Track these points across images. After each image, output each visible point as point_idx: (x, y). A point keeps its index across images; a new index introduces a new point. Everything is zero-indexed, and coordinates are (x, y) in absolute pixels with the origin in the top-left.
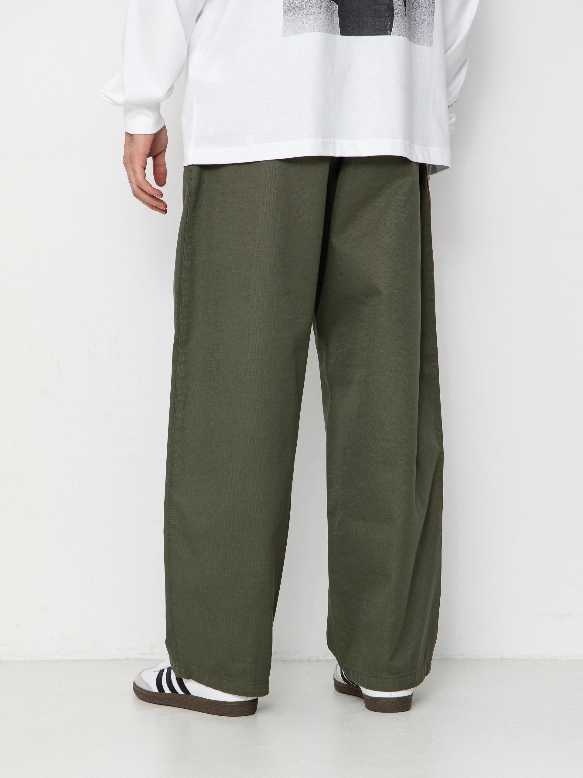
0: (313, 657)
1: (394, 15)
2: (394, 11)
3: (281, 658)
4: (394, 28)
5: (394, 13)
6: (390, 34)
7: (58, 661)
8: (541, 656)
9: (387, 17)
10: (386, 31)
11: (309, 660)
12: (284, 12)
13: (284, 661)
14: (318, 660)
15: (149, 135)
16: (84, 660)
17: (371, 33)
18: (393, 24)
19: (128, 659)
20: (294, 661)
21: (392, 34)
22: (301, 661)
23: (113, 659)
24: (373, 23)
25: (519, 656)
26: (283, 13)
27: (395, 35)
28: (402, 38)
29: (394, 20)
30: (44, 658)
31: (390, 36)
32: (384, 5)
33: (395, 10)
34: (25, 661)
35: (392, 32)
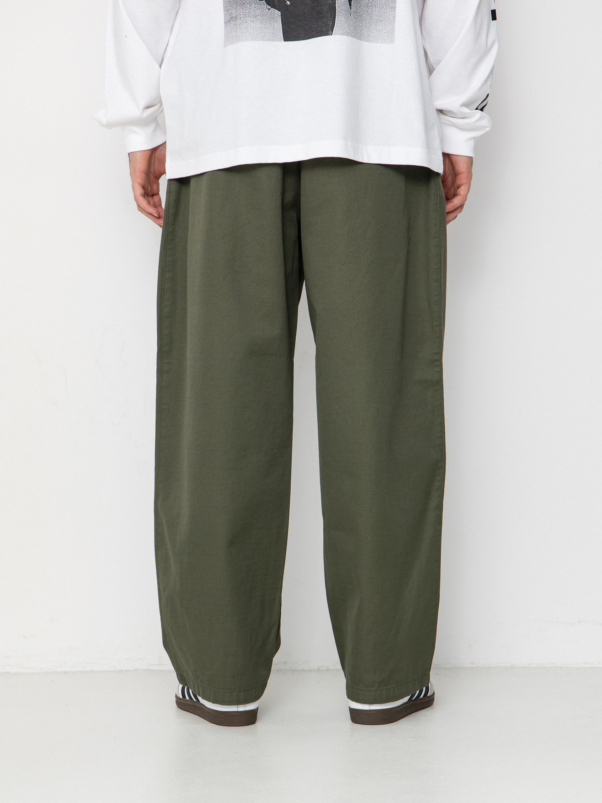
0: (323, 666)
1: (336, 15)
2: (336, 11)
3: (290, 667)
4: (336, 28)
5: (337, 13)
6: (332, 34)
7: (66, 673)
8: (552, 664)
9: (329, 16)
10: (328, 31)
11: (318, 670)
12: (225, 22)
13: (294, 671)
14: (328, 670)
15: (147, 151)
16: (92, 671)
17: (315, 35)
18: (335, 24)
19: (136, 670)
20: (304, 670)
21: (333, 33)
22: (310, 671)
23: (122, 671)
24: (316, 25)
25: (530, 664)
26: (224, 24)
27: (337, 34)
28: (345, 37)
29: (336, 20)
30: (52, 669)
31: (331, 36)
32: (326, 5)
33: (338, 10)
34: (32, 673)
35: (333, 31)
